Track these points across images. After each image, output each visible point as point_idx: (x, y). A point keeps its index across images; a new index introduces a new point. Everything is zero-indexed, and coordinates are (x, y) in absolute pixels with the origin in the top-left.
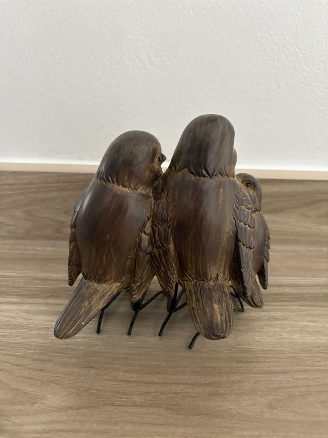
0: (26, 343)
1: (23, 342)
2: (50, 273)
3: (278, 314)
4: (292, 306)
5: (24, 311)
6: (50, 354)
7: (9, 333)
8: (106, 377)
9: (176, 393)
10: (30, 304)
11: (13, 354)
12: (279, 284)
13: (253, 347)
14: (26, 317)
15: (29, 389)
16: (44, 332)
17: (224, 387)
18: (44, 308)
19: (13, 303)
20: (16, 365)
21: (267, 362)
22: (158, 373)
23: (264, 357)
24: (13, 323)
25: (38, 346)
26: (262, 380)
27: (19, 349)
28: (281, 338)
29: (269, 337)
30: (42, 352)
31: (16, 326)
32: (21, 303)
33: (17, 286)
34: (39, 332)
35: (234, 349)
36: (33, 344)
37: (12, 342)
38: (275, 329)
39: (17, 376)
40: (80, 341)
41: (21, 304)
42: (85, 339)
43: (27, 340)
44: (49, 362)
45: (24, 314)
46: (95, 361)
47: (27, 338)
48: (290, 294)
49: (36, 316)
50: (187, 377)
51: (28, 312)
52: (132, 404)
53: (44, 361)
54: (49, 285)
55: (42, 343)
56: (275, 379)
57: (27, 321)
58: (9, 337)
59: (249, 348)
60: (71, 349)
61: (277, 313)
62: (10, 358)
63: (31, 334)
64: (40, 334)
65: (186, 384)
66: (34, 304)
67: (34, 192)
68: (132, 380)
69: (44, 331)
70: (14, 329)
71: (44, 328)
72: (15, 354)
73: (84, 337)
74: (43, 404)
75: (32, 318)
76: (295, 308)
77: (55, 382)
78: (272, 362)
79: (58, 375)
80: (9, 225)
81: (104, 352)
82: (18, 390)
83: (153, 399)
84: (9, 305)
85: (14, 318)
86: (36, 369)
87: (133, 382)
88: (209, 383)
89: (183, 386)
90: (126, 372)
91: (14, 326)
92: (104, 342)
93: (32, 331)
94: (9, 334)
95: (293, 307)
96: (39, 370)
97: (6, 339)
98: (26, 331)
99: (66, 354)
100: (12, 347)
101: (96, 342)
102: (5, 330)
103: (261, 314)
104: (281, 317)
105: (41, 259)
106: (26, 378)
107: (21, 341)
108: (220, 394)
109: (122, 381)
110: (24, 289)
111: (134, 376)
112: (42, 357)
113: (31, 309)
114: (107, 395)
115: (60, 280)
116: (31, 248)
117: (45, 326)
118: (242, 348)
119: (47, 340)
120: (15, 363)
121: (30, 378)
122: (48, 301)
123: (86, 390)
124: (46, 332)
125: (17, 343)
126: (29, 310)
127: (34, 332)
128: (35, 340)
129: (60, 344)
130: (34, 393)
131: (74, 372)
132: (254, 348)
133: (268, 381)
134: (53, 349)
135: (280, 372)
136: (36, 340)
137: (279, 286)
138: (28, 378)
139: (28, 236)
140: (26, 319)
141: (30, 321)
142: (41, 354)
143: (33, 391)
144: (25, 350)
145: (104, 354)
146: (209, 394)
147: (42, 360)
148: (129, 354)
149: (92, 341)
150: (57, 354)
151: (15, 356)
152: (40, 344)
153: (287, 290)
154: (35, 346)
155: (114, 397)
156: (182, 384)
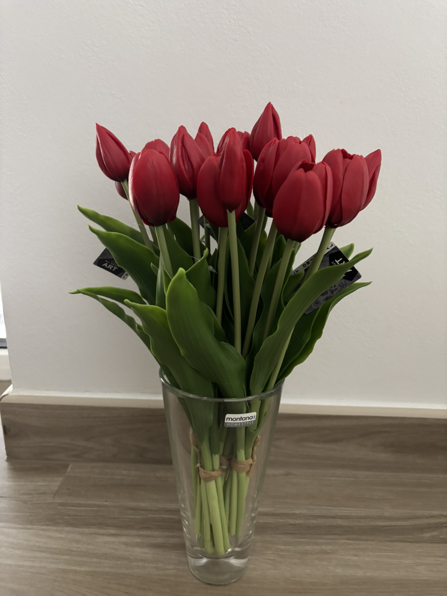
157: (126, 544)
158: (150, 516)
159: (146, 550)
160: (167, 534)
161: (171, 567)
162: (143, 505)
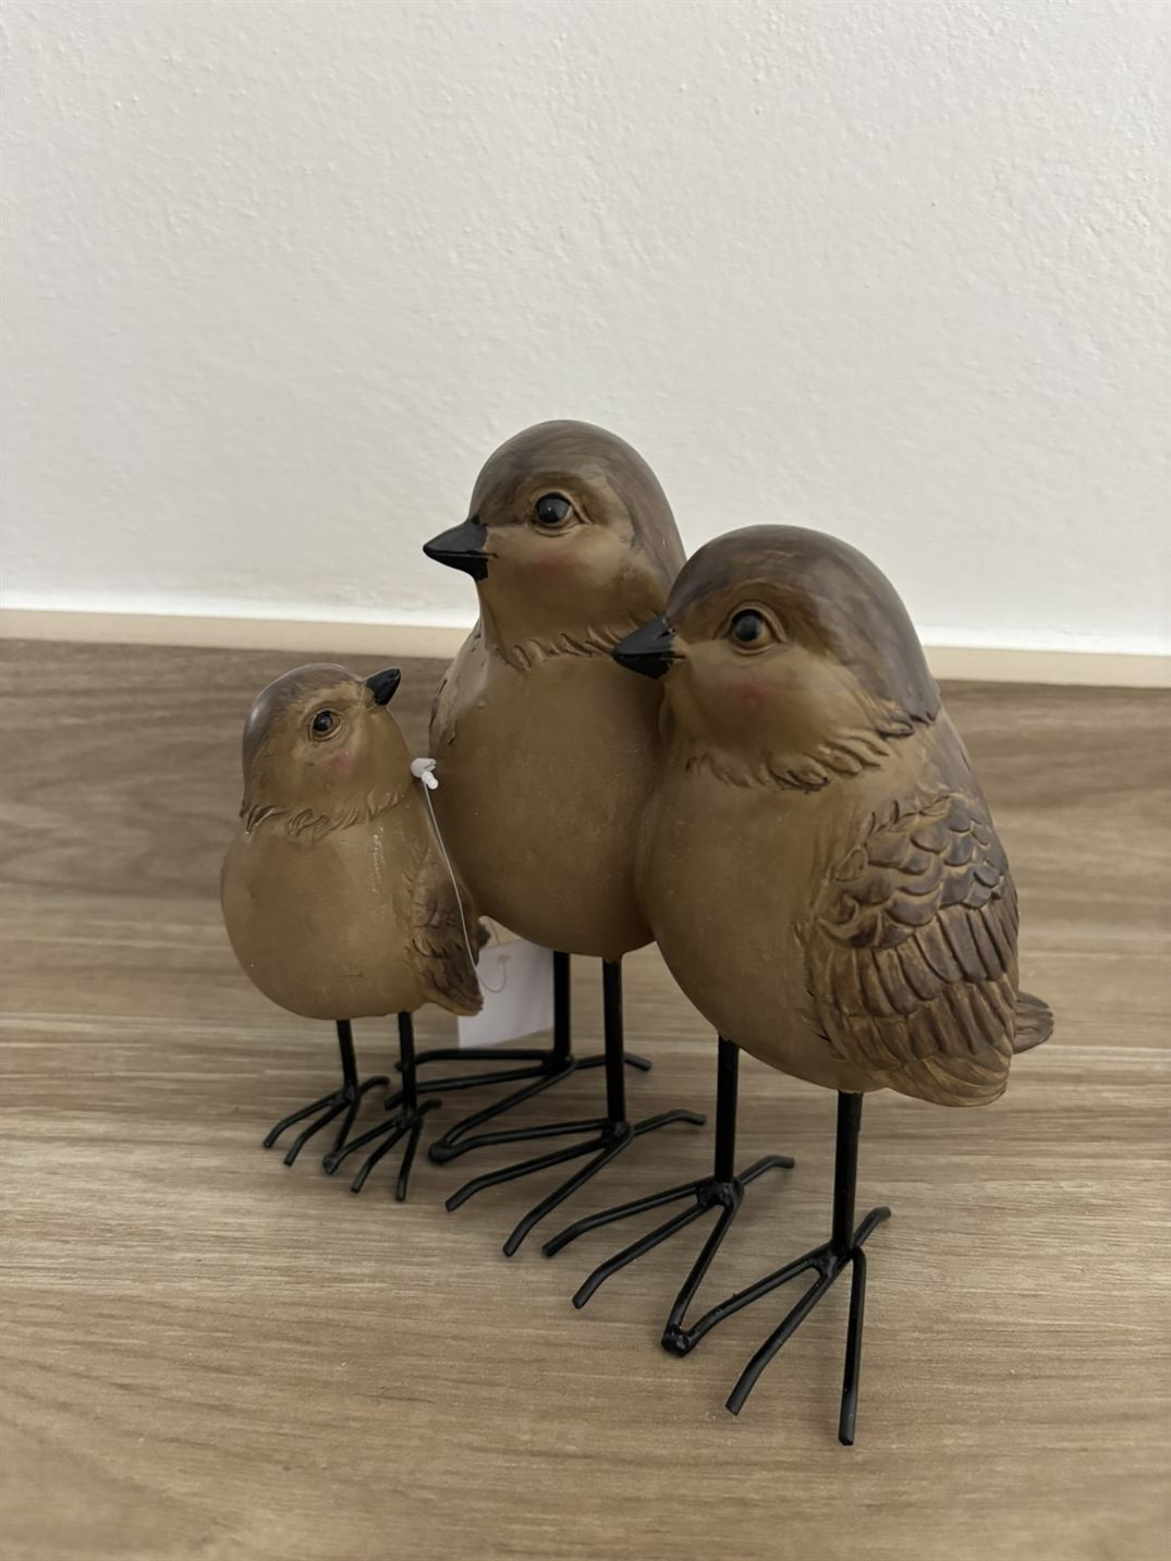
0: (154, 1300)
1: (143, 1293)
2: (225, 1025)
3: (1091, 1188)
4: (1139, 1156)
5: (135, 1174)
6: (249, 1344)
7: (85, 1258)
8: (468, 1438)
9: (743, 1503)
10: (160, 1143)
11: (109, 1344)
12: (1078, 1071)
13: (1011, 1319)
14: (149, 1195)
15: (178, 1487)
16: (217, 1255)
17: (924, 1478)
18: (213, 1162)
19: (93, 1141)
20: (123, 1387)
21: (1074, 1378)
22: (665, 1423)
23: (1059, 1359)
24: (100, 1219)
25: (199, 1311)
26: (1063, 1450)
27: (127, 1322)
28: (1114, 1284)
29: (1066, 1279)
30: (218, 1334)
31: (111, 1231)
32: (125, 1141)
33: (106, 1074)
34: (200, 1256)
35: (943, 1327)
36: (183, 1302)
37: (102, 1296)
38: (1086, 1248)
39: (127, 1434)
40: (358, 1290)
41: (122, 1145)
42: (378, 1285)
43: (159, 1286)
44: (248, 1375)
45: (139, 1184)
46: (422, 1373)
47: (157, 1281)
48: (1125, 1111)
49: (185, 1191)
50: (779, 1438)
51: (154, 1176)
52: (579, 1547)
53: (230, 1373)
54: (225, 1071)
55: (214, 1300)
56: (1110, 1444)
57: (150, 1211)
58: (86, 1274)
59: (998, 1324)
60: (328, 1323)
61: (1087, 1186)
62: (98, 1357)
63: (172, 1264)
64: (205, 1265)
65: (778, 1465)
66: (171, 1143)
67: (162, 722)
68: (572, 1448)
69: (220, 1252)
70: (104, 1243)
71: (220, 1240)
72: (114, 1344)
73: (373, 1277)
74: (238, 1544)
75: (171, 1198)
76: (1148, 1163)
77: (277, 1456)
78: (1092, 1378)
79: (286, 1428)
80: (66, 843)
81: (454, 1338)
82: (139, 1489)
83: (657, 1527)
84: (78, 1148)
85: (102, 1198)
86: (198, 1404)
87: (574, 1456)
88: (866, 1463)
89: (765, 1474)
90: (544, 1415)
91: (104, 1233)
92: (451, 1297)
93: (172, 1249)
94: (86, 1261)
95: (1142, 1161)
96: (212, 1407)
97: (76, 1281)
98: (150, 1249)
99: (308, 1343)
100: (102, 1316)
101: (419, 1294)
102: (68, 1246)
103: (1027, 1189)
104: (1102, 1202)
105: (187, 971)
106: (166, 1440)
107: (135, 1293)
108: (910, 1504)
109: (533, 1454)
110: (133, 1084)
111: (576, 1436)
112: (217, 1356)
113: (161, 1166)
114: (481, 1510)
115: (265, 1053)
116: (148, 926)
117: (221, 1233)
118: (972, 1321)
119: (233, 1288)
120: (120, 1381)
121: (177, 1440)
122: (227, 1134)
123: (395, 1491)
124: (225, 1255)
125: (120, 1299)
126: (156, 1169)
127: (183, 1255)
128: (187, 1285)
129: (284, 1304)
130: (197, 1500)
131: (348, 1419)
132: (1017, 1324)
133: (1085, 1450)
134: (258, 1322)
135: (1126, 1417)
136: (190, 1288)
137: (1078, 1079)
138: (171, 1440)
139: (135, 881)
140: (147, 1203)
141: (164, 1212)
142: (216, 1344)
143: (195, 1495)
144: (153, 1326)
145: (453, 1343)
146: (869, 1506)
147: (217, 1370)
148: (548, 1344)
149: (403, 1293)
150: (275, 1345)
151: (116, 1350)
152: (208, 1305)
153: (1110, 1095)
154: (189, 1310)
155: (510, 1520)
156: (763, 1466)
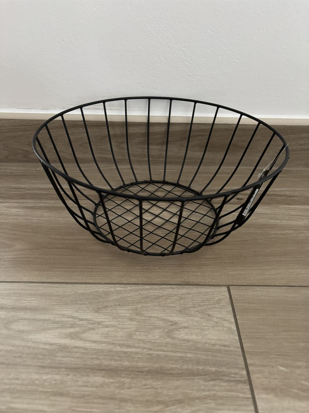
157: (8, 207)
158: (27, 192)
159: (20, 210)
160: (37, 201)
161: (36, 218)
162: (23, 186)
